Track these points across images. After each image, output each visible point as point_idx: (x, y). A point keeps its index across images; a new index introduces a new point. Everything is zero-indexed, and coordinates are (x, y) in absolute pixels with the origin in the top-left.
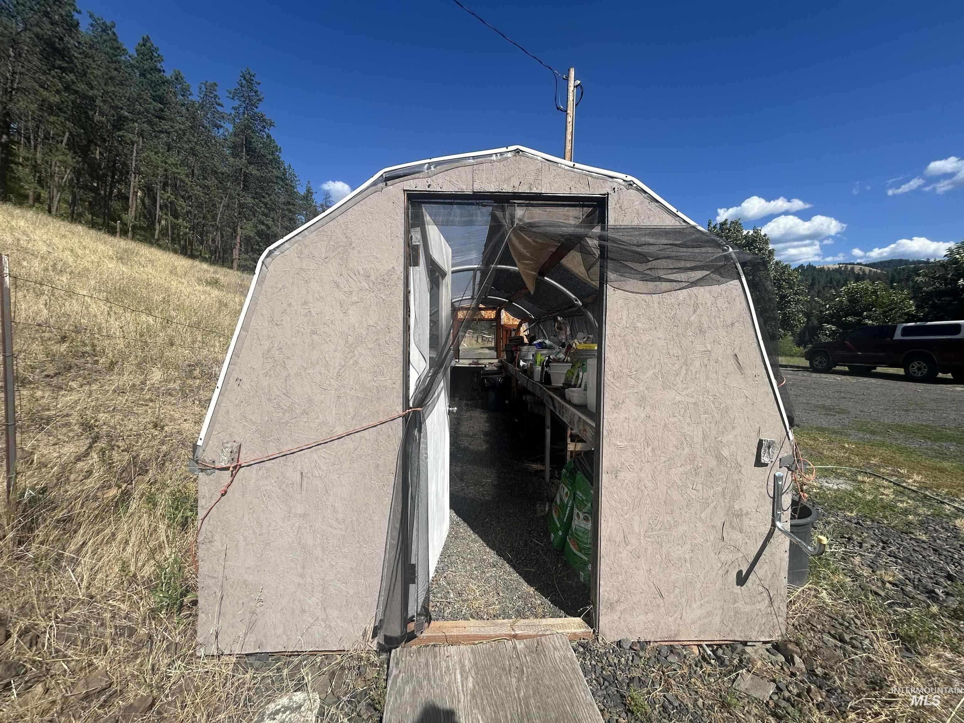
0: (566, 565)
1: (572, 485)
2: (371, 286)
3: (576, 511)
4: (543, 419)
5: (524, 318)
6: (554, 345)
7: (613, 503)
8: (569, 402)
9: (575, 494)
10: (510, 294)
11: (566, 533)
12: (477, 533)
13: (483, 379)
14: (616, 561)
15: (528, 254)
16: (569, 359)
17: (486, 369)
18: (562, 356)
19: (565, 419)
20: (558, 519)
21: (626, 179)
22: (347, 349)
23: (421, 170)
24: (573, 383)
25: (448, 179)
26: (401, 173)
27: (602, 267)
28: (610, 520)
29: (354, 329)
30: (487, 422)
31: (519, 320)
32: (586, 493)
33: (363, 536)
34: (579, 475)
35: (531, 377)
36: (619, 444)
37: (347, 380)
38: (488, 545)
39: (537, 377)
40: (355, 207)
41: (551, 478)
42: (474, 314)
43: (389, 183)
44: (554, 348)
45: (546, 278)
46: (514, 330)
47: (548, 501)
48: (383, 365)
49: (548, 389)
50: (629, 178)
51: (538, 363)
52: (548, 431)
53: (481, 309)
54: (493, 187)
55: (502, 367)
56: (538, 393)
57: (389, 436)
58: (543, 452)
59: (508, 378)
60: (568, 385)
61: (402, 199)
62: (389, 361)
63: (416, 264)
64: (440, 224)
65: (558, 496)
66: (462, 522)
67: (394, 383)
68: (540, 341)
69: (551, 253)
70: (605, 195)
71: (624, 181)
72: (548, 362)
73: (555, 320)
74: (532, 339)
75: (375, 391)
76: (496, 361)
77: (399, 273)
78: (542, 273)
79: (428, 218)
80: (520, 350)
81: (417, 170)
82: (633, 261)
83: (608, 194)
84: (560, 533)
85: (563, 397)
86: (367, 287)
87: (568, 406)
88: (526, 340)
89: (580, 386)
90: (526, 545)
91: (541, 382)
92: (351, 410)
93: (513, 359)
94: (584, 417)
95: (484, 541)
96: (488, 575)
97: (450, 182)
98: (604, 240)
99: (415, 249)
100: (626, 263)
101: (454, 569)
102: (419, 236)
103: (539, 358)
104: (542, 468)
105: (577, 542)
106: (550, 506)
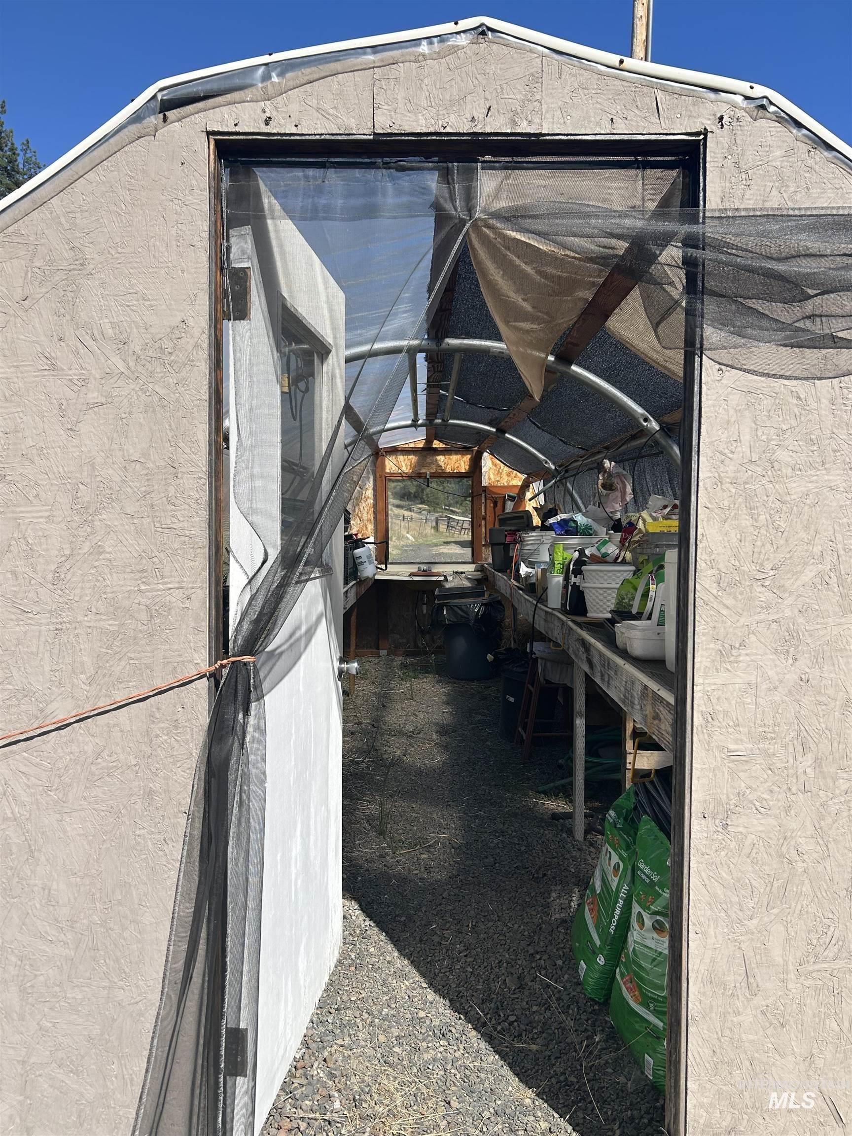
0: (614, 1037)
1: (628, 848)
2: (132, 364)
3: (636, 908)
4: (569, 692)
5: (533, 470)
6: (595, 526)
7: (719, 890)
8: (624, 654)
9: (634, 869)
10: (497, 413)
11: (615, 959)
12: (408, 956)
13: (441, 606)
14: (727, 1032)
15: (527, 307)
16: (629, 556)
17: (447, 585)
18: (612, 549)
19: (613, 694)
20: (597, 927)
21: (750, 93)
22: (76, 517)
23: (248, 81)
24: (634, 611)
25: (314, 102)
26: (200, 89)
27: (690, 312)
28: (711, 932)
29: (93, 467)
30: (447, 703)
31: (523, 477)
32: (658, 867)
33: (117, 960)
34: (647, 826)
35: (542, 599)
36: (732, 747)
37: (78, 590)
38: (431, 985)
39: (555, 599)
40: (91, 175)
41: (586, 832)
42: (421, 464)
43: (171, 114)
44: (596, 533)
45: (574, 368)
46: (512, 498)
47: (577, 885)
48: (162, 555)
49: (579, 624)
50: (760, 91)
51: (558, 567)
52: (580, 723)
53: (437, 451)
54: (422, 121)
55: (483, 582)
56: (556, 634)
57: (176, 724)
58: (570, 773)
59: (496, 606)
60: (623, 613)
61: (205, 152)
62: (176, 545)
63: (242, 314)
64: (300, 218)
65: (598, 873)
66: (374, 932)
67: (188, 598)
68: (564, 516)
69: (581, 306)
70: (698, 134)
71: (747, 98)
72: (580, 563)
73: (600, 468)
74: (546, 513)
75: (144, 617)
76: (471, 568)
77: (196, 332)
78: (565, 358)
79: (268, 201)
80: (521, 541)
81: (237, 82)
82: (769, 298)
83: (705, 133)
84: (601, 960)
85: (611, 641)
86: (122, 366)
87: (620, 661)
88: (536, 521)
89: (649, 618)
90: (521, 987)
91: (563, 610)
92: (87, 660)
93: (506, 564)
94: (653, 686)
95: (423, 975)
96: (427, 1056)
97: (318, 110)
98: (696, 247)
99: (240, 277)
100: (750, 303)
101: (347, 1041)
102: (249, 244)
103: (560, 556)
104: (568, 809)
105: (638, 981)
106: (582, 897)
